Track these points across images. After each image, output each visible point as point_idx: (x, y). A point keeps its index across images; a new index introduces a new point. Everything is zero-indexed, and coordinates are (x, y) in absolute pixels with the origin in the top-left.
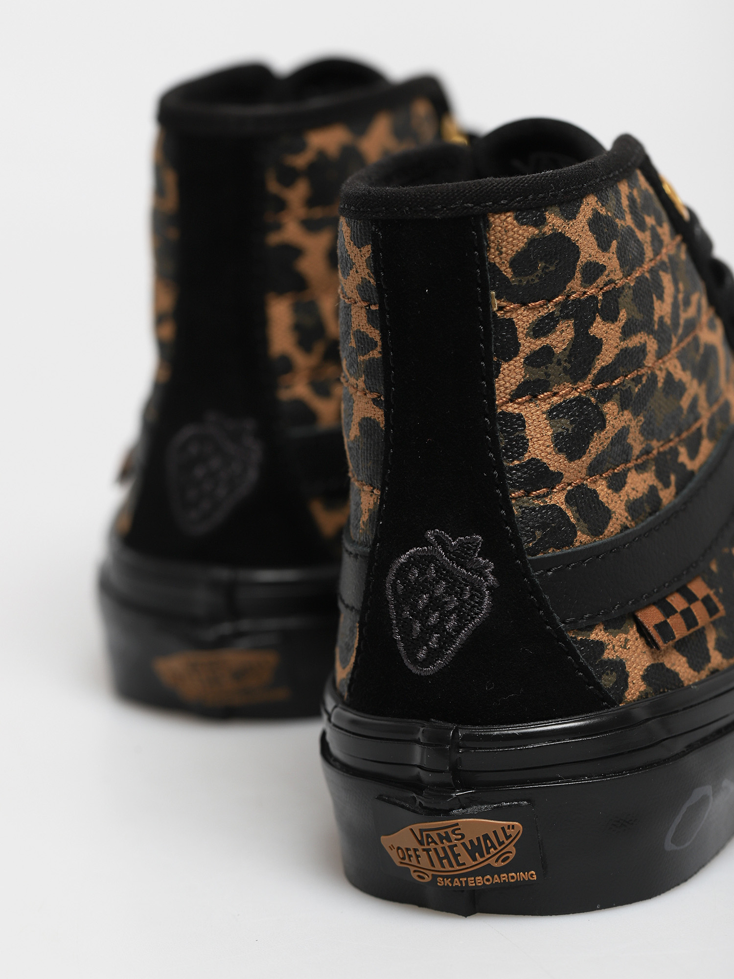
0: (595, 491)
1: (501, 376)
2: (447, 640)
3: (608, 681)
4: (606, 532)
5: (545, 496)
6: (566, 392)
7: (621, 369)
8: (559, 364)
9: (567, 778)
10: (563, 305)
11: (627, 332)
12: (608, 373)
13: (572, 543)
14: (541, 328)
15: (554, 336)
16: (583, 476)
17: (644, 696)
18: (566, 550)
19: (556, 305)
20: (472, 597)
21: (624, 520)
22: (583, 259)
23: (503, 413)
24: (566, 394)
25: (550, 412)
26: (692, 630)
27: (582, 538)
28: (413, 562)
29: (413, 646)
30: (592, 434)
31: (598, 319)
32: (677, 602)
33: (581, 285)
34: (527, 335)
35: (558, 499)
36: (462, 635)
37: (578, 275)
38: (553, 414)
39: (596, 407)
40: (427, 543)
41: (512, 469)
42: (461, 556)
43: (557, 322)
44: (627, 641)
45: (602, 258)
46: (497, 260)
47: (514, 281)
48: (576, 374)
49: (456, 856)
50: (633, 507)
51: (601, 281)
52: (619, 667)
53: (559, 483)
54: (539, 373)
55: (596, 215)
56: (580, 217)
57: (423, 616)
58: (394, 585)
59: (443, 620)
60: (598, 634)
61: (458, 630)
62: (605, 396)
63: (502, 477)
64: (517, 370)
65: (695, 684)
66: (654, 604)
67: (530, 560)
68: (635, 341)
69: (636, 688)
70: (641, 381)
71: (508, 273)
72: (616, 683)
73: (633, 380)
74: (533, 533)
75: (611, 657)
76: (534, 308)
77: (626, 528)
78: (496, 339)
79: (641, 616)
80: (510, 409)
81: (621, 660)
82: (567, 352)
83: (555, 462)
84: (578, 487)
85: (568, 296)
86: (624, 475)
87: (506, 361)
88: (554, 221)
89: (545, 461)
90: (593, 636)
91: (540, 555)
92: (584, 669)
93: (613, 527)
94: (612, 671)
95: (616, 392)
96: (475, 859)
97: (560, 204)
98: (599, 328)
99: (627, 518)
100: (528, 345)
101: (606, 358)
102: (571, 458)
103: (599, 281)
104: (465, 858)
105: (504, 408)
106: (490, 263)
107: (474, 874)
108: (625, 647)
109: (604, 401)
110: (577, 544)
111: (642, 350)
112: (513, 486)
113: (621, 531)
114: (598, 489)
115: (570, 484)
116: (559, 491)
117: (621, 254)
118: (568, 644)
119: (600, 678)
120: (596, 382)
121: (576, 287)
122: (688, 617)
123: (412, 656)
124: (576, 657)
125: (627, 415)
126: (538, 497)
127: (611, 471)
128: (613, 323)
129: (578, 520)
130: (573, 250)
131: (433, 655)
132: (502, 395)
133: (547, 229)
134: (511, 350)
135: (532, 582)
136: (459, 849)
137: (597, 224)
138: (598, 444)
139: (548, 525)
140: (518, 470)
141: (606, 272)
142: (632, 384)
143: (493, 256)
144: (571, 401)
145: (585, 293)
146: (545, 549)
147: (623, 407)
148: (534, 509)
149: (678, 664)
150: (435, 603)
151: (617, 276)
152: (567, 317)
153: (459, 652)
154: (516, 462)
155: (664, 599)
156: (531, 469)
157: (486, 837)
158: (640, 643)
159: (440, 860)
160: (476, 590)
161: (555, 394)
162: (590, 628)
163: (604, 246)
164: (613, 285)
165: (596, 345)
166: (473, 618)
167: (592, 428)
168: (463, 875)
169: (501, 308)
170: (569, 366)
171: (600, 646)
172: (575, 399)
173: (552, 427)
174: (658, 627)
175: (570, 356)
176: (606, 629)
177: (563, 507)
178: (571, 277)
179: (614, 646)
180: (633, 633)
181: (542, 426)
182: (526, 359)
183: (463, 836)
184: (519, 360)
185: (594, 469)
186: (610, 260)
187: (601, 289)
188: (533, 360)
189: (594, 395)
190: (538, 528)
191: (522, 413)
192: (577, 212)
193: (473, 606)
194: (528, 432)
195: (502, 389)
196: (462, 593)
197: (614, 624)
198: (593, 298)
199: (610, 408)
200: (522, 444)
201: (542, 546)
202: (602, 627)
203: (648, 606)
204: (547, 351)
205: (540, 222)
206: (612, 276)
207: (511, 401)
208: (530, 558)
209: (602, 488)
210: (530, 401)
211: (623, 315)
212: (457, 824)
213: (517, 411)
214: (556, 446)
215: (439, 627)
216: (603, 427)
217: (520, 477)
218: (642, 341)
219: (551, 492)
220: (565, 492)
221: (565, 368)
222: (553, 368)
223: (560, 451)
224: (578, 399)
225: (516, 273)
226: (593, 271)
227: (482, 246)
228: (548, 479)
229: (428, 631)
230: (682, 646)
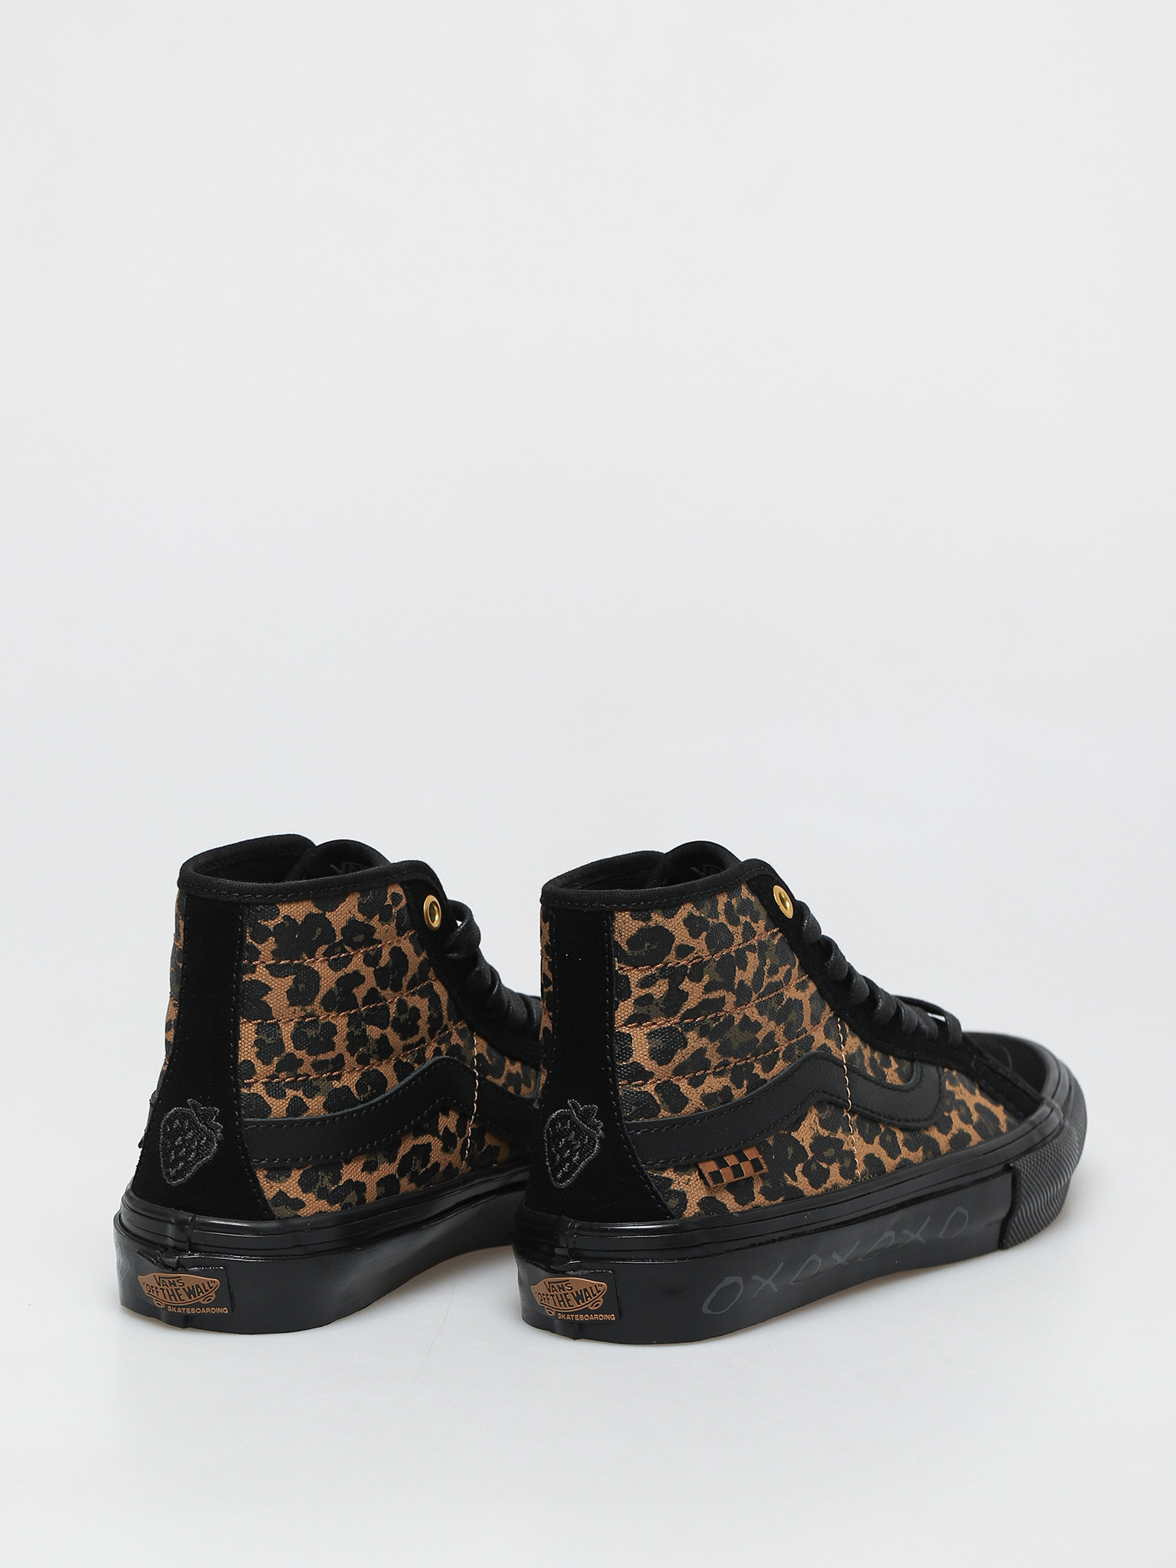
0: (678, 1086)
1: (619, 1009)
2: (574, 1167)
3: (672, 1203)
4: (683, 1111)
5: (642, 1085)
6: (662, 1022)
7: (703, 1012)
8: (657, 1005)
9: (638, 1260)
10: (662, 970)
11: (708, 989)
12: (690, 1014)
13: (656, 1116)
14: (645, 983)
15: (654, 988)
16: (670, 1075)
17: (697, 1215)
18: (653, 1120)
19: (657, 969)
20: (589, 1142)
21: (699, 1105)
22: (677, 942)
23: (619, 1032)
24: (661, 1024)
25: (649, 1035)
26: (738, 1179)
27: (664, 1114)
28: (559, 1118)
29: (555, 1170)
30: (677, 1050)
31: (687, 980)
32: (732, 1160)
33: (676, 958)
34: (637, 986)
35: (650, 1088)
36: (581, 1166)
37: (673, 952)
38: (650, 1036)
39: (682, 1034)
40: (568, 1107)
41: (621, 1067)
42: (585, 1117)
43: (657, 980)
44: (689, 1180)
45: (692, 943)
46: (619, 939)
47: (629, 953)
48: (669, 1013)
49: (568, 1300)
50: (707, 1099)
51: (690, 957)
52: (682, 1196)
53: (652, 1078)
54: (644, 1010)
55: (691, 916)
56: (677, 917)
57: (561, 1151)
58: (548, 1131)
59: (572, 1154)
60: (669, 1174)
61: (579, 1161)
62: (689, 1028)
63: (614, 1071)
64: (629, 1007)
65: (738, 1212)
66: (713, 1160)
67: (626, 1124)
68: (715, 995)
69: (692, 1209)
70: (719, 1020)
71: (625, 947)
72: (678, 1205)
73: (712, 1019)
74: (631, 1107)
75: (676, 1189)
76: (642, 970)
77: (701, 1110)
78: (617, 987)
79: (701, 1166)
80: (623, 1030)
81: (684, 1192)
82: (663, 999)
83: (649, 1065)
84: (665, 1082)
85: (666, 965)
86: (704, 1077)
87: (623, 1001)
88: (657, 919)
89: (642, 1064)
90: (665, 1175)
91: (633, 1121)
92: (655, 1194)
93: (689, 1110)
94: (676, 1198)
95: (698, 1025)
96: (579, 1304)
97: (663, 908)
98: (686, 985)
99: (701, 1104)
100: (637, 992)
101: (691, 1004)
102: (660, 1064)
103: (689, 956)
104: (573, 1302)
105: (620, 1029)
106: (615, 941)
107: (579, 1313)
108: (687, 1184)
109: (687, 1031)
110: (660, 1117)
111: (722, 1000)
112: (620, 1077)
113: (695, 1112)
114: (680, 1085)
115: (659, 1080)
116: (651, 1083)
117: (710, 942)
118: (646, 1177)
119: (667, 1201)
120: (682, 1019)
121: (672, 959)
122: (737, 1170)
123: (555, 1176)
124: (651, 1186)
125: (705, 1040)
126: (636, 1086)
127: (692, 1074)
128: (698, 983)
129: (663, 1102)
130: (672, 938)
131: (566, 1176)
132: (619, 1021)
133: (652, 924)
134: (627, 994)
135: (626, 1138)
136: (569, 1296)
137: (689, 921)
138: (681, 1056)
139: (641, 1104)
140: (625, 1068)
141: (695, 951)
142: (711, 1022)
143: (617, 937)
144: (664, 1029)
145: (679, 963)
146: (638, 1118)
147: (702, 1035)
148: (632, 1093)
149: (729, 1201)
150: (568, 1145)
151: (706, 955)
152: (664, 977)
153: (579, 1175)
154: (624, 1063)
155: (722, 1157)
156: (633, 1068)
157: (585, 1290)
158: (700, 1183)
159: (560, 1302)
160: (592, 1139)
161: (655, 1024)
162: (664, 1169)
163: (695, 935)
164: (700, 959)
165: (684, 996)
166: (588, 1156)
167: (677, 1046)
168: (572, 1313)
169: (621, 969)
170: (663, 1007)
171: (670, 1181)
172: (667, 1028)
173: (649, 1043)
174: (710, 1173)
175: (665, 1001)
176: (674, 1172)
177: (653, 1093)
178: (669, 953)
179: (679, 1183)
180: (695, 1176)
181: (643, 1042)
182: (635, 1001)
183: (572, 1289)
184: (630, 1001)
185: (679, 1071)
186: (700, 945)
187: (691, 962)
188: (639, 1002)
189: (681, 1027)
190: (634, 1105)
191: (631, 1034)
192: (675, 914)
193: (589, 1148)
194: (633, 1045)
195: (619, 1017)
196: (584, 1140)
197: (681, 1169)
198: (684, 966)
199: (692, 1036)
200: (629, 1052)
201: (636, 1115)
202: (672, 1170)
203: (709, 1160)
204: (649, 997)
205: (649, 918)
206: (700, 954)
207: (624, 1025)
208: (627, 1122)
209: (683, 1085)
210: (637, 1026)
211: (706, 979)
212: (568, 1280)
213: (628, 1032)
214: (650, 1055)
215: (569, 1159)
216: (685, 1046)
217: (626, 1073)
218: (721, 995)
219: (645, 1083)
220: (656, 1084)
221: (661, 1009)
222: (652, 1008)
223: (653, 1059)
224: (670, 1028)
225: (630, 949)
226: (684, 951)
227: (610, 930)
228: (646, 1076)
229: (564, 1161)
230: (731, 1188)
